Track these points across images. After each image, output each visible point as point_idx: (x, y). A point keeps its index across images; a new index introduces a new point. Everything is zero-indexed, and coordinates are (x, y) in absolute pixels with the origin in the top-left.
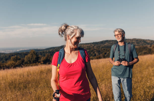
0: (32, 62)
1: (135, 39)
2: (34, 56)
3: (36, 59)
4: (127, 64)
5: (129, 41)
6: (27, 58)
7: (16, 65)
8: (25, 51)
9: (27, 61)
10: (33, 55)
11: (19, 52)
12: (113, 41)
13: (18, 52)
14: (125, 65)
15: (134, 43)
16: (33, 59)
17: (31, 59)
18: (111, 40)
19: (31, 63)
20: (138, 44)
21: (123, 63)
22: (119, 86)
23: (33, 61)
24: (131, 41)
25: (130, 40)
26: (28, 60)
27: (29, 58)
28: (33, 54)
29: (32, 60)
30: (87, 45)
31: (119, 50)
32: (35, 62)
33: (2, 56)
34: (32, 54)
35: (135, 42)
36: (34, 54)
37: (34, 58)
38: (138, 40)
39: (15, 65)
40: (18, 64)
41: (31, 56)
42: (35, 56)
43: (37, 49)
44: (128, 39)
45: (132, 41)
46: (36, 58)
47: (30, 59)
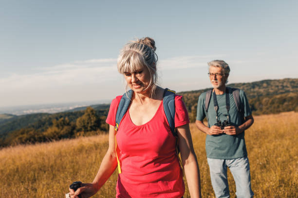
0: (89, 128)
1: (289, 79)
2: (92, 118)
3: (95, 124)
4: (235, 131)
5: (277, 84)
6: (80, 122)
7: (61, 135)
8: (82, 108)
9: (81, 127)
10: (91, 116)
11: (72, 110)
12: (244, 84)
13: (70, 110)
14: (230, 134)
15: (287, 87)
16: (91, 123)
17: (88, 123)
18: (240, 84)
19: (88, 131)
20: (295, 89)
21: (228, 130)
22: (225, 177)
23: (91, 127)
24: (280, 83)
25: (279, 81)
26: (83, 124)
27: (84, 121)
28: (91, 114)
29: (90, 125)
30: (195, 94)
31: (216, 104)
32: (94, 128)
33: (44, 118)
34: (89, 115)
35: (289, 85)
36: (93, 114)
37: (93, 122)
38: (295, 80)
39: (59, 134)
40: (65, 133)
41: (88, 117)
42: (95, 118)
43: (104, 104)
44: (275, 80)
45: (283, 83)
46: (95, 122)
47: (86, 124)
